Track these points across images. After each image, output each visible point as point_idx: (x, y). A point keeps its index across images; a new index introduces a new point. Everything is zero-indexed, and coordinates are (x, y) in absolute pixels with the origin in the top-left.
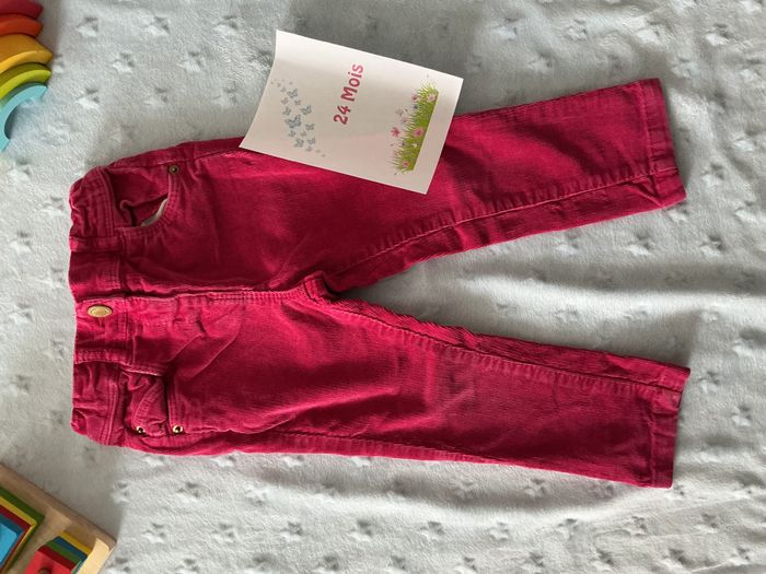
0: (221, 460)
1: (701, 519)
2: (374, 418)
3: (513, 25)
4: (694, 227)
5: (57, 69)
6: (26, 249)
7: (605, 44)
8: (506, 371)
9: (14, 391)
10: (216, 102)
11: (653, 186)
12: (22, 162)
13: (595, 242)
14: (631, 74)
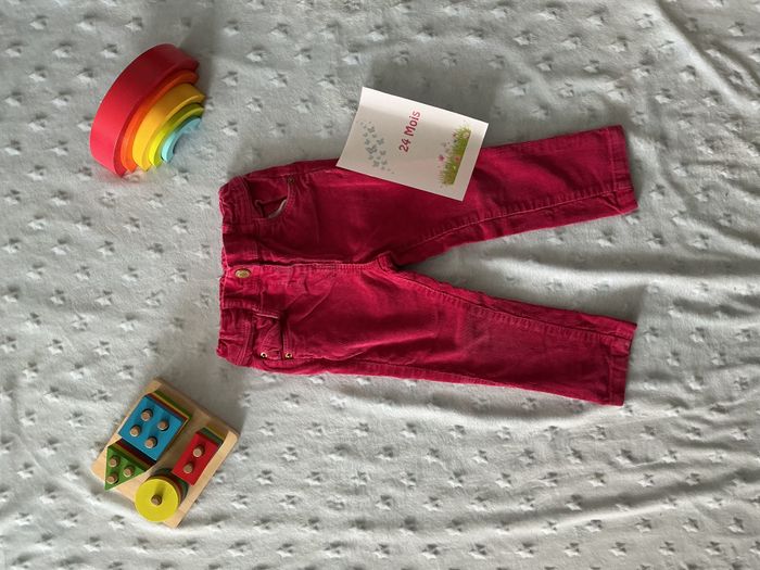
0: (314, 379)
1: (644, 429)
2: (420, 353)
3: (522, 86)
4: (643, 228)
5: (208, 107)
6: (184, 231)
7: (586, 101)
8: (512, 323)
9: (172, 328)
10: (317, 134)
11: (615, 199)
12: (183, 171)
13: (575, 236)
14: (603, 122)
